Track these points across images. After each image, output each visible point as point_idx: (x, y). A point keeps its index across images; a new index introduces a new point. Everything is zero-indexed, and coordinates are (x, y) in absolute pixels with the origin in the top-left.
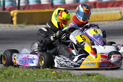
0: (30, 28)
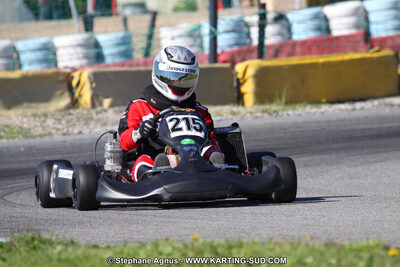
0: (299, 115)
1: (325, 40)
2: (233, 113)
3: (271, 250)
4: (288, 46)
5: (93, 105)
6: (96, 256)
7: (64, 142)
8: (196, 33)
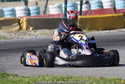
1: (101, 10)
4: (90, 12)
5: (27, 29)
6: (23, 80)
7: (17, 41)
8: (60, 7)
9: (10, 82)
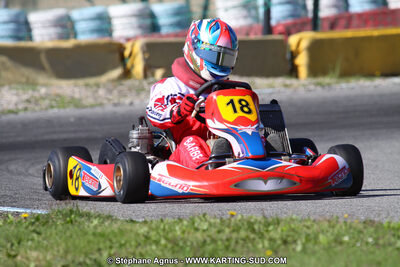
0: (352, 88)
2: (286, 86)
3: (308, 228)
5: (146, 76)
6: (131, 231)
7: (115, 113)
8: (252, 4)
9: (91, 238)
